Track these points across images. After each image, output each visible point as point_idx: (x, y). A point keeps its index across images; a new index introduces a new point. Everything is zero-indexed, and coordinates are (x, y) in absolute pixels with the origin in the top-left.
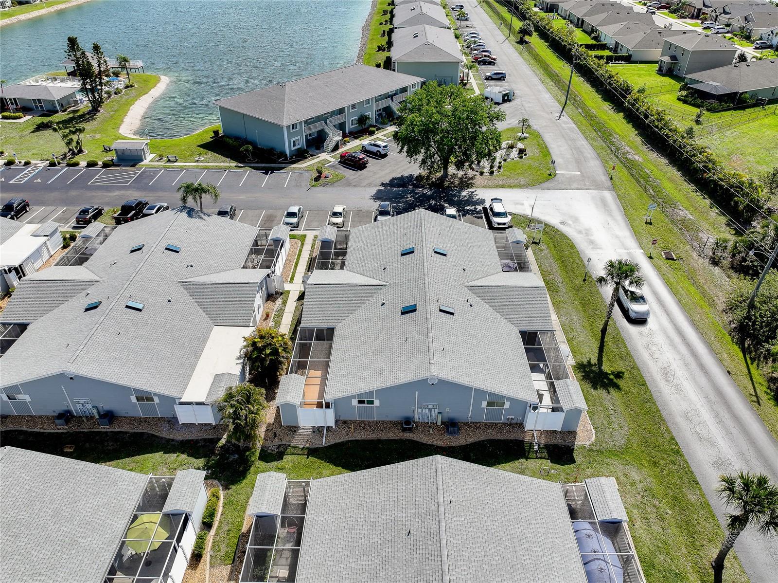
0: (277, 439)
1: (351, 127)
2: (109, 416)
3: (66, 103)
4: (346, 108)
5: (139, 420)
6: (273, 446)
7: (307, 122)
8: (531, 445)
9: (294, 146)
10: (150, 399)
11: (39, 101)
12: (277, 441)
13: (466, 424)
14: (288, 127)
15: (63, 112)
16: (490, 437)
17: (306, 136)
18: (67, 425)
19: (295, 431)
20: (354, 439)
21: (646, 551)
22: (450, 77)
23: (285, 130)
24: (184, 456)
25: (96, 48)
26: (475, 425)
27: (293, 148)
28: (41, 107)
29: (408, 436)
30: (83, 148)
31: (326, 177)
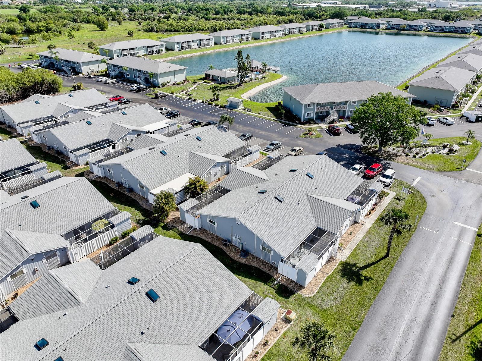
0: (174, 223)
1: (350, 114)
2: (131, 190)
3: (230, 80)
4: (348, 103)
5: (138, 196)
6: (171, 225)
7: (319, 105)
8: (275, 280)
9: (307, 116)
10: (143, 188)
11: (220, 77)
12: (173, 224)
13: (253, 256)
14: (306, 105)
15: (227, 83)
16: (258, 267)
17: (317, 113)
18: (118, 187)
19: (183, 224)
20: (201, 237)
21: (275, 351)
22: (446, 100)
23: (304, 106)
24: (140, 213)
25: (248, 56)
26: (257, 259)
27: (306, 117)
28: (220, 80)
29: (224, 248)
30: (219, 98)
31: (312, 135)
